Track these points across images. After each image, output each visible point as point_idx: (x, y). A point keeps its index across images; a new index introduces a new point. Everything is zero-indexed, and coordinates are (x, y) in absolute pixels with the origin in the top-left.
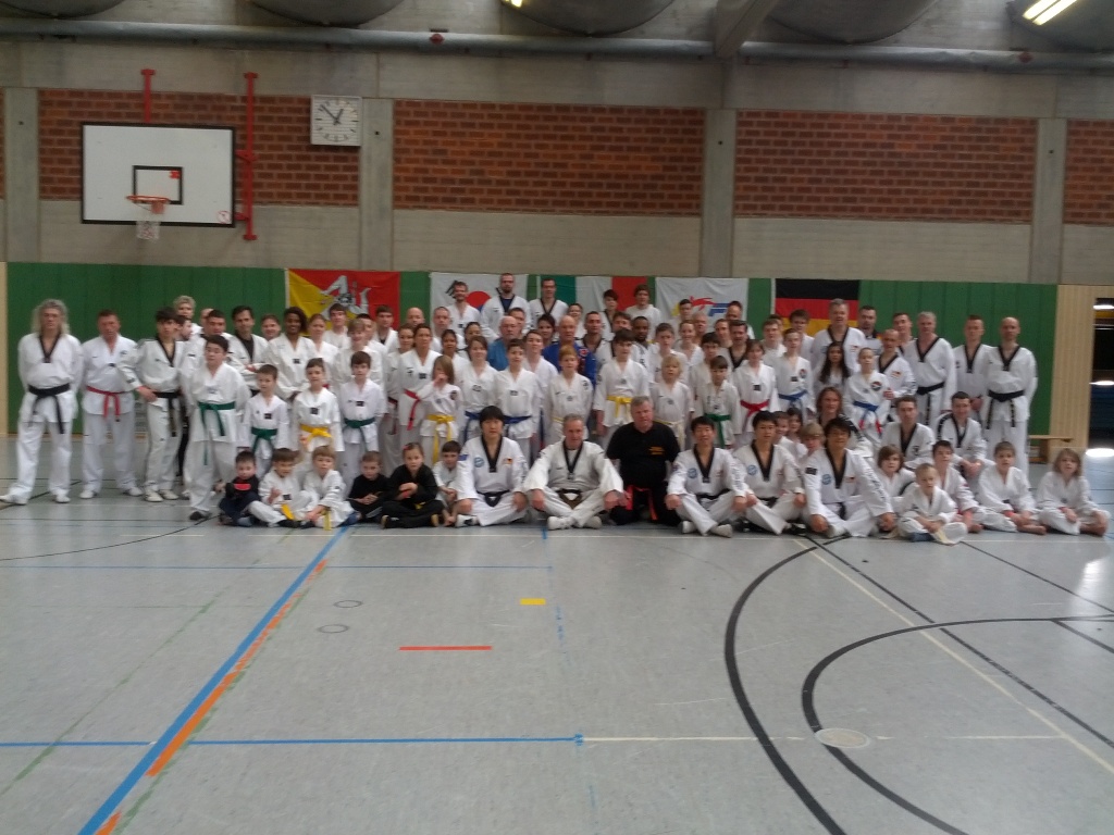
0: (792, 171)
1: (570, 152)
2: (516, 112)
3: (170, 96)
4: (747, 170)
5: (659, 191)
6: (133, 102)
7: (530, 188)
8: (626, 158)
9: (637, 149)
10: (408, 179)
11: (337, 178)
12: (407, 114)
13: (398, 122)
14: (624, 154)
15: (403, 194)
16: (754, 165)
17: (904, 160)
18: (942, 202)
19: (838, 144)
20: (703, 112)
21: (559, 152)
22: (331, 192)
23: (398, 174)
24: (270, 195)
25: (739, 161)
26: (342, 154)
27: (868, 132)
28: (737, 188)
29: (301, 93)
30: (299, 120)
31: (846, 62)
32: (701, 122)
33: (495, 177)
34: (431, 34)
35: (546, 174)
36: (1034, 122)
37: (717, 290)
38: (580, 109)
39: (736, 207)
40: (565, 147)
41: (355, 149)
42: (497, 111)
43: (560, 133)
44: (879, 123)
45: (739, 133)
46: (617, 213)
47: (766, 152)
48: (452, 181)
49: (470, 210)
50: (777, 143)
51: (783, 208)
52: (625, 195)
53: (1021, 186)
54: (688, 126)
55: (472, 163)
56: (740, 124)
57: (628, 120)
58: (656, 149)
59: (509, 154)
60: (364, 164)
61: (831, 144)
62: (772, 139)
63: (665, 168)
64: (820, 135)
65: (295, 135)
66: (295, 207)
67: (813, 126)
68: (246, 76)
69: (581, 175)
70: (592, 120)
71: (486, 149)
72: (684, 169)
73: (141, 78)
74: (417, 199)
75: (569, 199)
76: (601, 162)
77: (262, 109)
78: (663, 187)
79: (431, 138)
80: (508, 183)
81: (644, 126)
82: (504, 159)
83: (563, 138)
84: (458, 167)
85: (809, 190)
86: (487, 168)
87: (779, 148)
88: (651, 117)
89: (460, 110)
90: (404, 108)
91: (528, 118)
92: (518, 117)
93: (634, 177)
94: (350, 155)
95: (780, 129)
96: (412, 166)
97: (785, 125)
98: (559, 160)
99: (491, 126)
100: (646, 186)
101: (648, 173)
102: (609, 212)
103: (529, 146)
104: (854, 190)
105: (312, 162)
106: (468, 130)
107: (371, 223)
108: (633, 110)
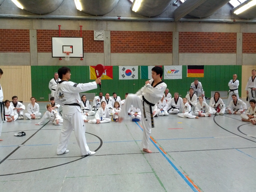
0: (190, 44)
1: (146, 41)
3: (64, 31)
4: (181, 44)
5: (164, 48)
6: (56, 32)
7: (138, 48)
8: (157, 42)
9: (160, 40)
10: (113, 47)
11: (99, 47)
12: (113, 34)
13: (111, 35)
15: (113, 50)
17: (212, 41)
18: (219, 49)
19: (199, 38)
20: (172, 32)
21: (144, 41)
22: (98, 50)
23: (112, 46)
25: (179, 42)
26: (100, 42)
27: (204, 36)
28: (179, 47)
29: (92, 30)
30: (91, 35)
31: (200, 22)
32: (172, 34)
33: (131, 46)
34: (118, 17)
35: (141, 45)
36: (236, 33)
37: (176, 68)
38: (147, 32)
39: (179, 51)
41: (103, 41)
42: (131, 33)
43: (144, 37)
44: (206, 34)
45: (179, 36)
46: (155, 53)
47: (185, 40)
48: (123, 47)
49: (126, 53)
50: (187, 38)
51: (188, 51)
52: (157, 49)
53: (234, 46)
54: (170, 35)
55: (127, 43)
56: (179, 34)
57: (157, 34)
58: (163, 40)
60: (105, 44)
61: (197, 38)
62: (186, 37)
63: (165, 44)
64: (195, 37)
65: (90, 38)
66: (91, 53)
67: (194, 35)
68: (80, 26)
69: (148, 45)
70: (150, 34)
71: (129, 41)
72: (169, 44)
73: (58, 27)
74: (116, 51)
75: (146, 50)
76: (152, 43)
77: (83, 33)
78: (165, 47)
79: (118, 39)
80: (134, 47)
81: (160, 35)
82: (133, 42)
83: (144, 38)
84: (124, 44)
85: (193, 48)
86: (129, 45)
87: (187, 39)
88: (162, 33)
89: (124, 33)
90: (112, 32)
91: (137, 34)
92: (135, 34)
93: (159, 46)
94: (102, 42)
95: (187, 36)
96: (114, 44)
97: (188, 35)
98: (144, 43)
99: (130, 36)
100: (161, 47)
101: (162, 45)
102: (154, 53)
103: (138, 40)
104: (202, 47)
105: (94, 44)
106: (125, 37)
107: (106, 56)
108: (158, 32)
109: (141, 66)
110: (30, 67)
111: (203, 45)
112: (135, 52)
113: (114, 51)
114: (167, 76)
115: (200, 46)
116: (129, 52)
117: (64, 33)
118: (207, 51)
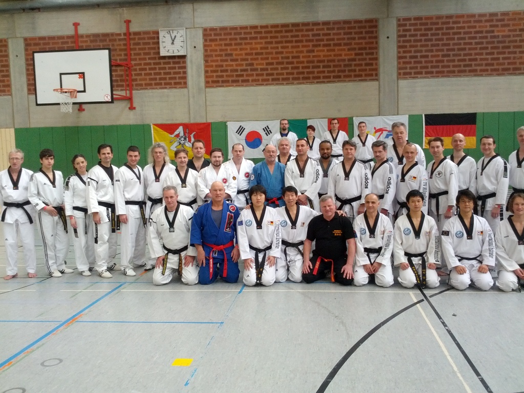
0: (432, 51)
1: (301, 49)
2: (270, 29)
3: (88, 36)
4: (404, 52)
5: (353, 68)
6: (69, 40)
7: (280, 71)
8: (334, 50)
9: (340, 45)
10: (212, 71)
11: (175, 73)
12: (210, 35)
13: (206, 40)
14: (332, 48)
15: (210, 80)
16: (408, 49)
17: (500, 39)
19: (460, 33)
20: (377, 20)
21: (295, 50)
22: (173, 81)
23: (207, 69)
24: (141, 85)
25: (399, 47)
26: (177, 60)
27: (477, 25)
28: (399, 63)
29: (154, 29)
30: (153, 43)
32: (376, 26)
33: (259, 67)
35: (287, 63)
38: (304, 24)
39: (399, 74)
40: (298, 47)
41: (184, 57)
42: (259, 29)
43: (294, 39)
44: (483, 19)
45: (398, 31)
47: (415, 41)
48: (237, 71)
49: (246, 86)
50: (422, 35)
51: (427, 73)
52: (334, 71)
54: (369, 28)
55: (247, 60)
56: (399, 25)
57: (333, 29)
58: (350, 44)
59: (267, 53)
60: (189, 64)
61: (454, 34)
62: (419, 33)
63: (356, 54)
64: (448, 28)
65: (152, 51)
66: (154, 91)
67: (443, 23)
68: (125, 22)
69: (308, 62)
70: (312, 30)
71: (254, 52)
72: (367, 54)
73: (73, 27)
74: (218, 82)
75: (301, 76)
76: (319, 54)
77: (134, 39)
78: (355, 65)
79: (224, 47)
80: (267, 69)
81: (342, 31)
82: (265, 56)
83: (296, 41)
84: (239, 62)
85: (443, 61)
86: (255, 62)
87: (423, 38)
88: (346, 26)
89: (239, 31)
90: (208, 32)
91: (276, 32)
92: (271, 32)
93: (339, 61)
94: (181, 60)
95: (423, 27)
96: (214, 64)
97: (426, 24)
98: (295, 54)
99: (256, 38)
100: (345, 65)
101: (346, 58)
103: (278, 48)
104: (470, 60)
105: (162, 66)
106: (243, 42)
107: (194, 97)
108: (335, 23)
110: (12, 131)
111: (473, 52)
112: (270, 82)
113: (213, 82)
115: (465, 55)
116: (254, 83)
118: (487, 70)
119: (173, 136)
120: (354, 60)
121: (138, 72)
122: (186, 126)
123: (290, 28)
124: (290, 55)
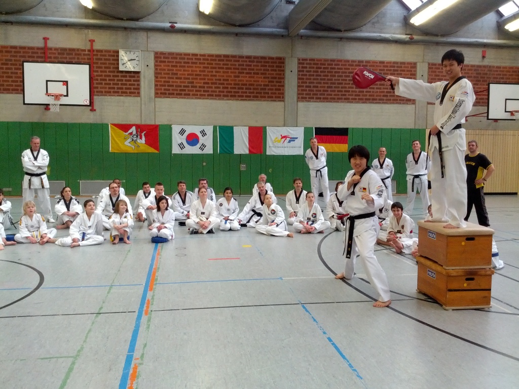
0: (321, 83)
1: (230, 74)
2: (207, 57)
3: (56, 49)
4: (302, 83)
5: (267, 91)
6: (39, 51)
7: (213, 89)
8: (254, 77)
9: (258, 74)
10: (161, 85)
11: (131, 85)
12: (159, 57)
13: (156, 61)
14: (252, 75)
15: (159, 92)
16: (305, 81)
18: (380, 96)
19: (339, 72)
20: (284, 59)
21: (225, 75)
22: (128, 91)
23: (157, 83)
24: (101, 92)
25: (299, 79)
27: (350, 67)
28: (298, 90)
29: (114, 48)
30: (113, 60)
31: (341, 39)
32: (283, 63)
33: (198, 85)
34: (170, 24)
35: (219, 84)
36: (415, 64)
37: (292, 132)
38: (233, 56)
39: (298, 98)
40: (227, 72)
41: (138, 73)
42: (199, 57)
43: (225, 67)
44: (354, 64)
45: (299, 67)
46: (249, 100)
47: (310, 75)
48: (180, 86)
49: (188, 98)
50: (314, 72)
51: (317, 98)
52: (253, 93)
54: (279, 63)
55: (189, 79)
56: (299, 63)
57: (253, 62)
58: (265, 74)
59: (204, 75)
60: (142, 79)
62: (312, 70)
63: (269, 82)
64: (331, 68)
65: (112, 66)
66: (113, 97)
67: (328, 65)
68: (90, 41)
69: (234, 84)
70: (238, 61)
71: (194, 73)
72: (277, 82)
73: (43, 41)
74: (166, 94)
75: (229, 94)
76: (243, 79)
77: (97, 55)
78: (269, 89)
79: (170, 68)
80: (204, 87)
81: (260, 64)
82: (202, 77)
83: (227, 68)
84: (183, 80)
85: (327, 91)
86: (195, 81)
87: (315, 74)
88: (263, 60)
89: (183, 56)
90: (159, 55)
91: (211, 60)
92: (208, 60)
93: (257, 85)
94: (136, 75)
95: (315, 66)
96: (163, 80)
97: (317, 64)
98: (225, 78)
99: (196, 63)
100: (261, 89)
101: (262, 83)
102: (246, 100)
103: (212, 72)
104: (345, 91)
105: (120, 78)
106: (186, 65)
107: (145, 104)
108: (255, 57)
109: (220, 127)
111: (347, 86)
112: (206, 97)
113: (161, 93)
114: (273, 149)
115: (342, 87)
116: (194, 97)
117: (55, 54)
118: (356, 99)
119: (127, 134)
120: (268, 85)
121: (99, 81)
122: (138, 126)
123: (222, 58)
124: (222, 78)
